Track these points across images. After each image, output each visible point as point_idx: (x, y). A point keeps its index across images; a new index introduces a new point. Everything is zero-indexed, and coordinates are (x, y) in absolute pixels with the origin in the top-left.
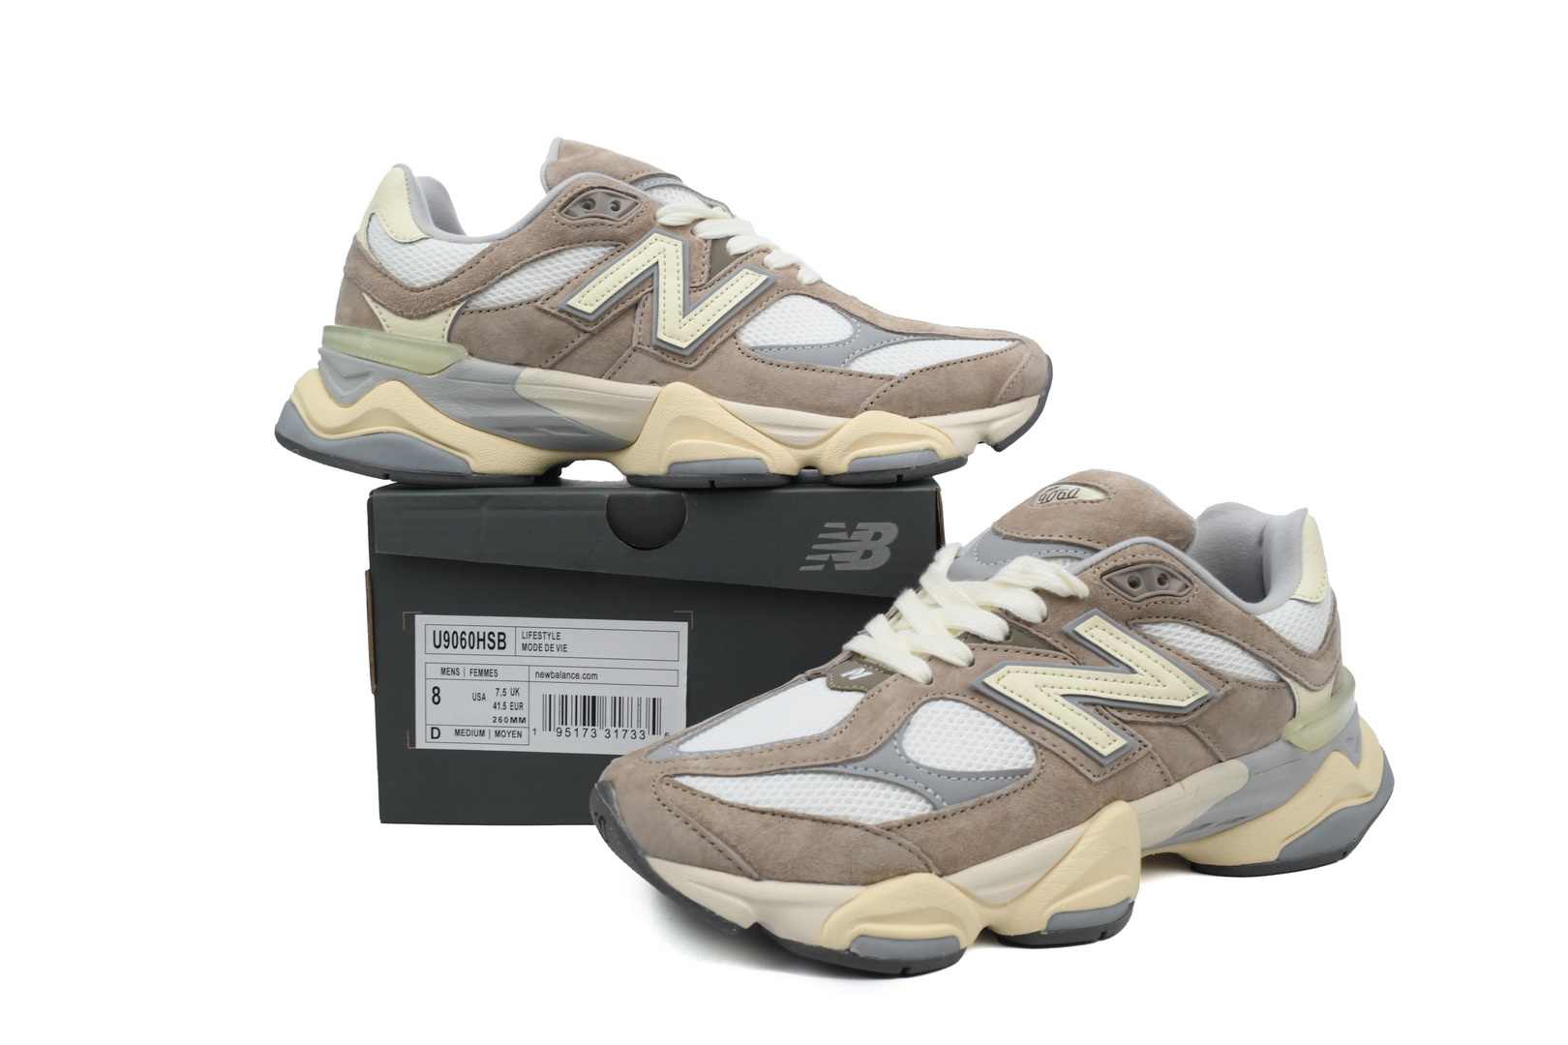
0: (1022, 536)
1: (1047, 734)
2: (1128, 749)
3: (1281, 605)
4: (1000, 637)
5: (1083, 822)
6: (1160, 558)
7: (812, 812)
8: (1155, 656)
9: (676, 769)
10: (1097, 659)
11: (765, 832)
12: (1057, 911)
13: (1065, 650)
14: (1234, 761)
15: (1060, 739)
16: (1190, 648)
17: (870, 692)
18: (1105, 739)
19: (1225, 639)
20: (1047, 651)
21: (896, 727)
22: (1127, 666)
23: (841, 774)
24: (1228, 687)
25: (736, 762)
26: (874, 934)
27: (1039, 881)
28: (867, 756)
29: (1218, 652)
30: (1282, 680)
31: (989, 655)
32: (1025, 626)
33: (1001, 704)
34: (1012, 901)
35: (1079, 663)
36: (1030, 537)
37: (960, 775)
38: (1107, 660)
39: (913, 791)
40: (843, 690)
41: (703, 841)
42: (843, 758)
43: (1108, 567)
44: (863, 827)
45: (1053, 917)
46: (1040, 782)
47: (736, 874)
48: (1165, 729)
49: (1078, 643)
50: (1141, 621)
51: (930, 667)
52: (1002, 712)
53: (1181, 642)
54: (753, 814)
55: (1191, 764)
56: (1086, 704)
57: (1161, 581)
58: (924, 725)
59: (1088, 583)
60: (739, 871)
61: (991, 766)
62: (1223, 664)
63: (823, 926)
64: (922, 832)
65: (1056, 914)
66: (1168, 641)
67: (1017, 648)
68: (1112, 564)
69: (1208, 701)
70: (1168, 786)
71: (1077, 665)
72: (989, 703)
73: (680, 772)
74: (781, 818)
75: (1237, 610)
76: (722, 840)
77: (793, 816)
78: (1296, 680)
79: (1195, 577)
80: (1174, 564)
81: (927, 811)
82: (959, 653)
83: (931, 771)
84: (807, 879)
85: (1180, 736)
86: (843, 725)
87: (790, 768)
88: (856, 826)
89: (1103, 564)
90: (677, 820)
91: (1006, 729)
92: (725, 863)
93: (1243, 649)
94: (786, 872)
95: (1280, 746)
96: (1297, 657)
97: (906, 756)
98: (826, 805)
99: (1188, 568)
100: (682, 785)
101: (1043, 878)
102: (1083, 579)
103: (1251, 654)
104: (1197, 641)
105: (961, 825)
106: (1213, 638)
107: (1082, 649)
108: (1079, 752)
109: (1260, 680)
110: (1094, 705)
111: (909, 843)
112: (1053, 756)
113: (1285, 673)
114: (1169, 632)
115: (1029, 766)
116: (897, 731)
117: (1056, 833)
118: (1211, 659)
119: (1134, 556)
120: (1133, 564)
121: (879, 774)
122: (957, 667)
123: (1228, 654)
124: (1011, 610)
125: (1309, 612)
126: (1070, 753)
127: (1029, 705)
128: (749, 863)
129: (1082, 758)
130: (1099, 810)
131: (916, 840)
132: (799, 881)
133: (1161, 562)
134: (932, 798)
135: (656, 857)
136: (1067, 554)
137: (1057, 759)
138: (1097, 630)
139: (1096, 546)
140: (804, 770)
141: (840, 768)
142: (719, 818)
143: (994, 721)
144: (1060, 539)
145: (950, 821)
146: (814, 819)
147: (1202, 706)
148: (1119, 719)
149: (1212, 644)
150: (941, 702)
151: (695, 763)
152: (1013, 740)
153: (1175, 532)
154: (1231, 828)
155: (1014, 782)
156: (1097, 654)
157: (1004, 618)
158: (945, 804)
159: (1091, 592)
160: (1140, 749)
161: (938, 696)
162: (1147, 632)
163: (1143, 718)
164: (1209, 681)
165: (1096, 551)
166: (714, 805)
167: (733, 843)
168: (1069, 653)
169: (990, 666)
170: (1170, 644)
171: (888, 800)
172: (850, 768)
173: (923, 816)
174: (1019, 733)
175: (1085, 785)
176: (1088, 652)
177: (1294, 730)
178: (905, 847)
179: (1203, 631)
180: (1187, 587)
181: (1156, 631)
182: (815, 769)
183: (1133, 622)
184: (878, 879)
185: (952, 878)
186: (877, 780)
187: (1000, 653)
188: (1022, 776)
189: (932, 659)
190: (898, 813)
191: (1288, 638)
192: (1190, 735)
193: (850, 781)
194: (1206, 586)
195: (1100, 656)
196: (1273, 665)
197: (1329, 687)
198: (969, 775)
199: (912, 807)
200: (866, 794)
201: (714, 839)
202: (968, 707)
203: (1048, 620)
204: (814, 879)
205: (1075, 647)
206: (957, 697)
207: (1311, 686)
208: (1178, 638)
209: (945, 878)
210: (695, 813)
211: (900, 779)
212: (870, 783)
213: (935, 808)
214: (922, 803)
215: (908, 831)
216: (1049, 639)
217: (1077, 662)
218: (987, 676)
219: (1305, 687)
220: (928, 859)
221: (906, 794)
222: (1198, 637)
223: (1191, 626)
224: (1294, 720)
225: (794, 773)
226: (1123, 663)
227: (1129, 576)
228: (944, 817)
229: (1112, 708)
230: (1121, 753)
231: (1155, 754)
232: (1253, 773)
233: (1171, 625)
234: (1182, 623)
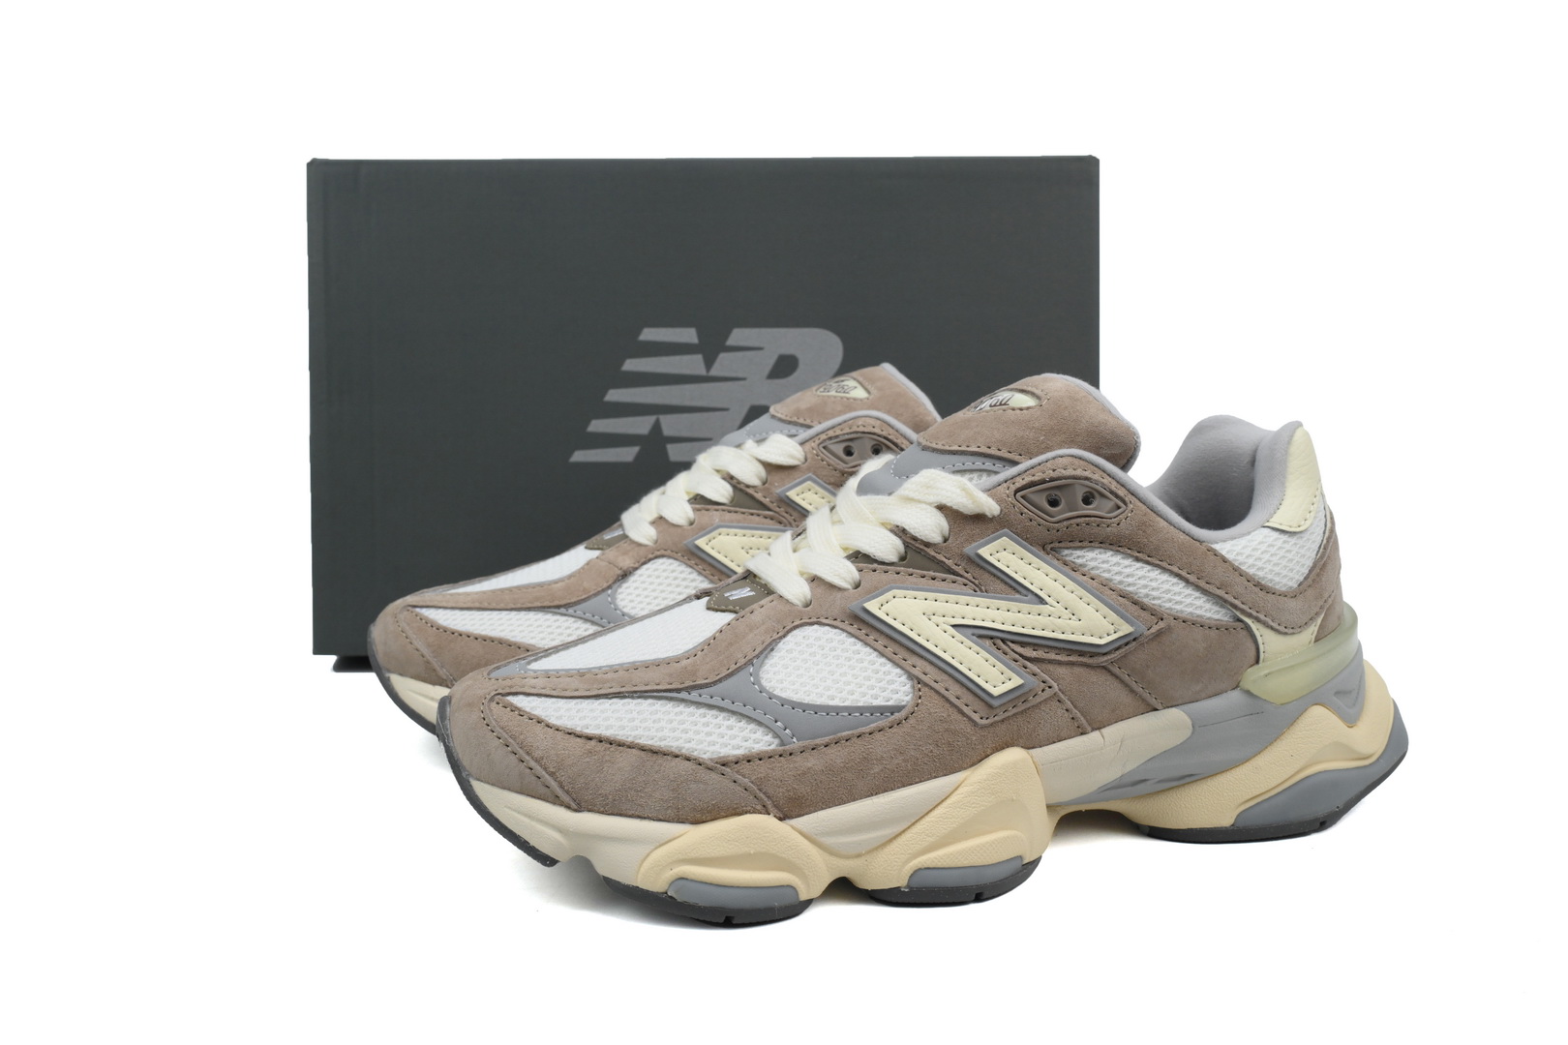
0: (940, 447)
1: (929, 668)
2: (1026, 689)
3: (1249, 533)
4: (893, 558)
5: (965, 769)
6: (1087, 474)
7: (642, 741)
8: (1071, 585)
9: (511, 687)
10: (1002, 586)
11: (587, 759)
12: (920, 866)
13: (966, 575)
14: (1174, 709)
15: (944, 674)
16: (1118, 578)
17: (742, 613)
18: (996, 677)
19: (1164, 570)
20: (944, 576)
21: (756, 652)
22: (1036, 595)
23: (683, 700)
24: (1162, 624)
25: (575, 683)
26: (693, 877)
27: (904, 831)
28: (715, 683)
29: (1154, 584)
30: (1240, 620)
31: (879, 577)
32: (922, 547)
33: (881, 633)
34: (869, 852)
35: (981, 590)
36: (947, 448)
37: (816, 709)
38: (1013, 588)
39: (760, 724)
40: (717, 610)
41: (522, 766)
42: (688, 683)
43: (1024, 482)
44: (695, 760)
45: (915, 872)
46: (912, 721)
47: (554, 803)
48: (1077, 670)
49: (982, 568)
50: (1061, 545)
51: (811, 588)
52: (882, 641)
53: (1109, 571)
54: (578, 739)
55: (1113, 711)
56: (980, 637)
57: (1087, 500)
58: (790, 651)
59: (999, 501)
60: (556, 800)
61: (857, 701)
62: (1159, 598)
63: (641, 865)
64: (763, 768)
65: (920, 869)
66: (1092, 569)
67: (911, 570)
68: (1028, 479)
69: (1134, 640)
70: (1082, 734)
71: (979, 593)
72: (868, 631)
73: (513, 690)
74: (609, 746)
75: (1182, 536)
76: (541, 766)
77: (621, 744)
78: (1258, 620)
79: (1130, 496)
80: (1105, 481)
81: (773, 747)
82: (843, 573)
83: (784, 702)
84: (630, 813)
85: (1098, 679)
86: (700, 648)
87: (627, 692)
88: (688, 759)
89: (1018, 479)
90: (497, 742)
91: (883, 660)
92: (544, 790)
93: (1187, 581)
94: (607, 804)
95: (1235, 696)
96: (1262, 594)
97: (760, 685)
98: (660, 734)
99: (1123, 486)
100: (511, 705)
101: (909, 828)
102: (992, 496)
103: (1198, 588)
104: (1128, 571)
105: (810, 765)
106: (1149, 567)
107: (987, 575)
108: (964, 690)
109: (1209, 618)
110: (992, 638)
111: (747, 780)
112: (933, 694)
113: (1243, 612)
114: (1095, 559)
115: (903, 703)
116: (757, 657)
117: (929, 779)
118: (1144, 591)
119: (1054, 470)
120: (1052, 480)
121: (726, 704)
122: (840, 589)
123: (1166, 587)
124: (907, 528)
125: (1285, 542)
126: (955, 690)
127: (913, 635)
128: (567, 792)
129: (968, 697)
130: (987, 756)
131: (753, 779)
132: (621, 815)
133: (1087, 479)
134: (781, 733)
135: (478, 780)
136: (983, 467)
137: (936, 697)
138: (1005, 554)
139: (1017, 458)
140: (643, 695)
141: (684, 695)
142: (540, 740)
143: (872, 651)
144: (977, 450)
145: (798, 759)
146: (643, 749)
147: (1127, 644)
148: (1021, 655)
149: (1147, 574)
150: (816, 627)
151: (533, 682)
152: (889, 673)
153: (1110, 444)
154: (1178, 787)
155: (881, 719)
156: (1002, 580)
157: (900, 537)
158: (795, 740)
159: (1001, 511)
160: (1043, 691)
161: (814, 620)
162: (1067, 558)
163: (1052, 656)
164: (1138, 618)
165: (1015, 463)
166: (539, 728)
167: (552, 770)
168: (971, 578)
169: (876, 588)
170: (1093, 572)
171: (730, 732)
172: (694, 695)
173: (767, 752)
174: (898, 665)
175: (968, 728)
176: (992, 578)
177: (1252, 678)
178: (740, 785)
179: (1138, 559)
180: (1119, 508)
181: (1079, 557)
182: (655, 694)
183: (1052, 545)
184: (709, 818)
185: (795, 822)
186: (721, 709)
187: (891, 576)
188: (892, 714)
189: (814, 580)
190: (739, 748)
191: (1251, 571)
192: (1109, 677)
193: (692, 709)
194: (1144, 507)
195: (1006, 583)
196: (1226, 601)
197: (1313, 630)
198: (828, 710)
199: (757, 741)
200: (707, 725)
201: (533, 764)
202: (845, 634)
203: (949, 541)
204: (640, 814)
205: (978, 572)
206: (834, 623)
207: (1282, 629)
208: (1105, 566)
209: (788, 821)
210: (517, 734)
211: (748, 710)
212: (714, 712)
213: (782, 744)
214: (769, 738)
215: (746, 767)
216: (949, 562)
217: (979, 589)
218: (869, 600)
219: (1272, 628)
220: (766, 799)
221: (752, 726)
222: (1130, 566)
223: (1123, 553)
224: (1256, 667)
225: (633, 698)
226: (1032, 592)
227: (1048, 493)
228: (791, 754)
229: (1013, 642)
230: (1017, 694)
231: (1062, 696)
232: (1197, 725)
233: (1097, 551)
234: (1112, 550)
